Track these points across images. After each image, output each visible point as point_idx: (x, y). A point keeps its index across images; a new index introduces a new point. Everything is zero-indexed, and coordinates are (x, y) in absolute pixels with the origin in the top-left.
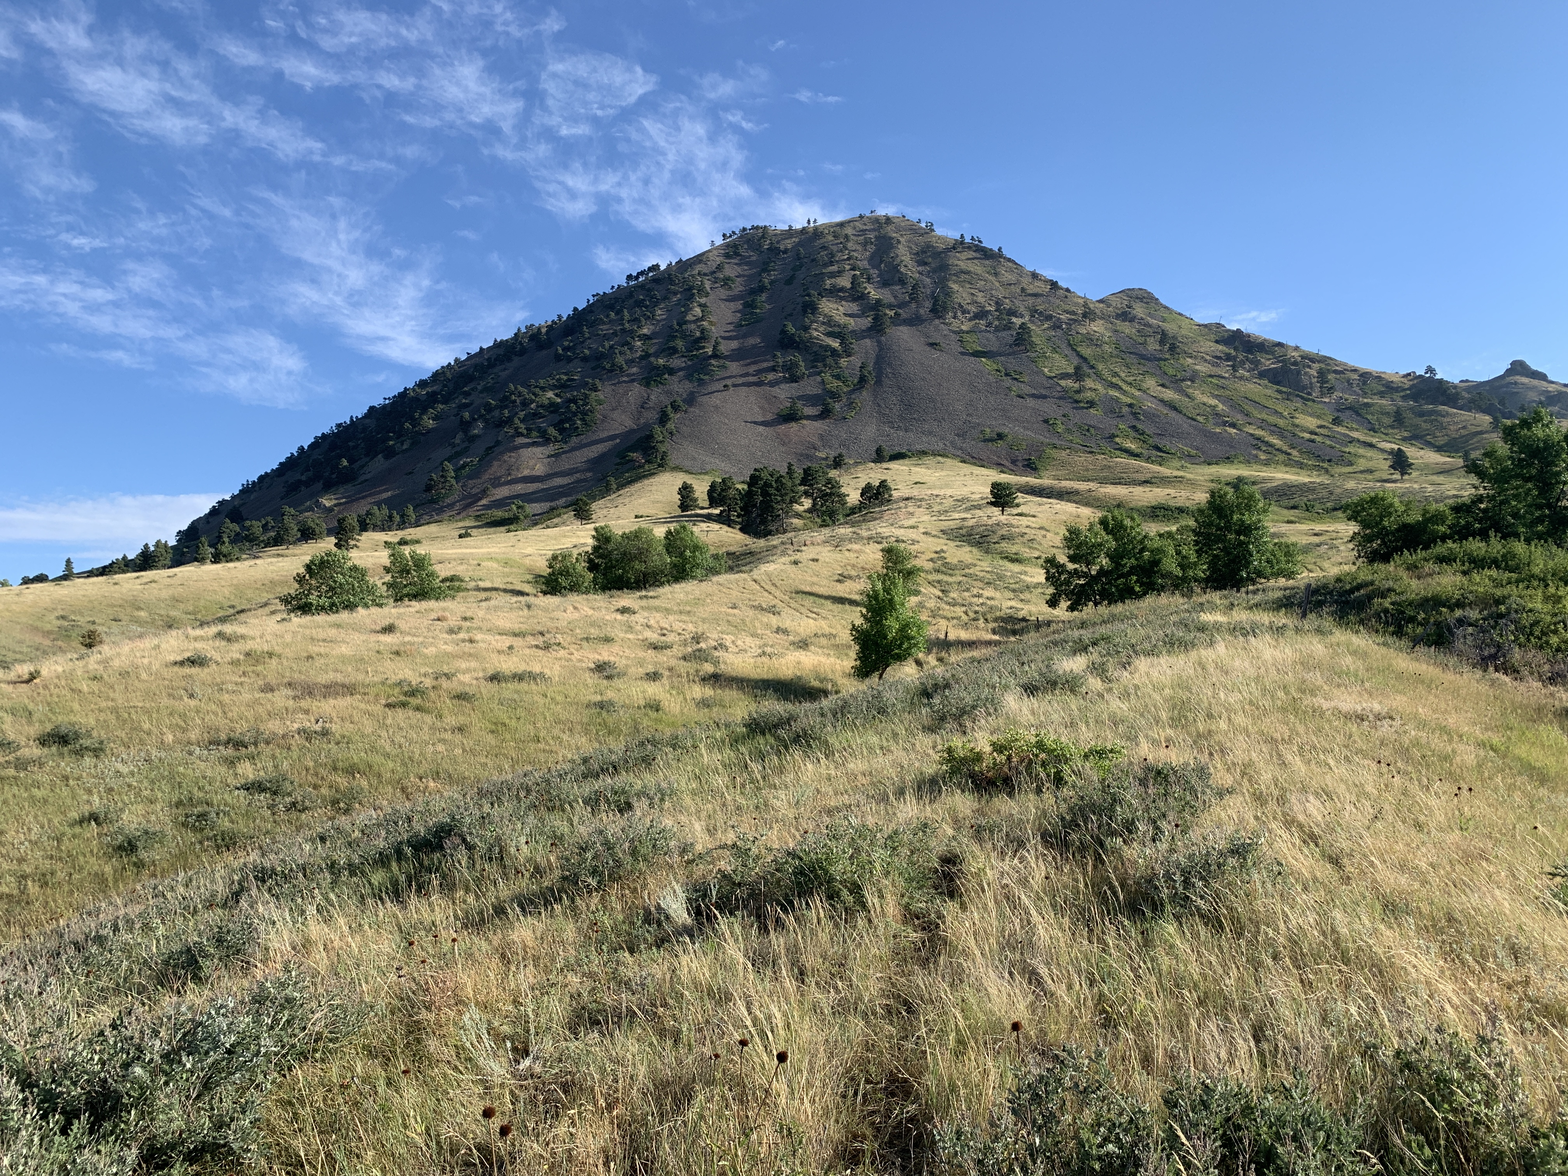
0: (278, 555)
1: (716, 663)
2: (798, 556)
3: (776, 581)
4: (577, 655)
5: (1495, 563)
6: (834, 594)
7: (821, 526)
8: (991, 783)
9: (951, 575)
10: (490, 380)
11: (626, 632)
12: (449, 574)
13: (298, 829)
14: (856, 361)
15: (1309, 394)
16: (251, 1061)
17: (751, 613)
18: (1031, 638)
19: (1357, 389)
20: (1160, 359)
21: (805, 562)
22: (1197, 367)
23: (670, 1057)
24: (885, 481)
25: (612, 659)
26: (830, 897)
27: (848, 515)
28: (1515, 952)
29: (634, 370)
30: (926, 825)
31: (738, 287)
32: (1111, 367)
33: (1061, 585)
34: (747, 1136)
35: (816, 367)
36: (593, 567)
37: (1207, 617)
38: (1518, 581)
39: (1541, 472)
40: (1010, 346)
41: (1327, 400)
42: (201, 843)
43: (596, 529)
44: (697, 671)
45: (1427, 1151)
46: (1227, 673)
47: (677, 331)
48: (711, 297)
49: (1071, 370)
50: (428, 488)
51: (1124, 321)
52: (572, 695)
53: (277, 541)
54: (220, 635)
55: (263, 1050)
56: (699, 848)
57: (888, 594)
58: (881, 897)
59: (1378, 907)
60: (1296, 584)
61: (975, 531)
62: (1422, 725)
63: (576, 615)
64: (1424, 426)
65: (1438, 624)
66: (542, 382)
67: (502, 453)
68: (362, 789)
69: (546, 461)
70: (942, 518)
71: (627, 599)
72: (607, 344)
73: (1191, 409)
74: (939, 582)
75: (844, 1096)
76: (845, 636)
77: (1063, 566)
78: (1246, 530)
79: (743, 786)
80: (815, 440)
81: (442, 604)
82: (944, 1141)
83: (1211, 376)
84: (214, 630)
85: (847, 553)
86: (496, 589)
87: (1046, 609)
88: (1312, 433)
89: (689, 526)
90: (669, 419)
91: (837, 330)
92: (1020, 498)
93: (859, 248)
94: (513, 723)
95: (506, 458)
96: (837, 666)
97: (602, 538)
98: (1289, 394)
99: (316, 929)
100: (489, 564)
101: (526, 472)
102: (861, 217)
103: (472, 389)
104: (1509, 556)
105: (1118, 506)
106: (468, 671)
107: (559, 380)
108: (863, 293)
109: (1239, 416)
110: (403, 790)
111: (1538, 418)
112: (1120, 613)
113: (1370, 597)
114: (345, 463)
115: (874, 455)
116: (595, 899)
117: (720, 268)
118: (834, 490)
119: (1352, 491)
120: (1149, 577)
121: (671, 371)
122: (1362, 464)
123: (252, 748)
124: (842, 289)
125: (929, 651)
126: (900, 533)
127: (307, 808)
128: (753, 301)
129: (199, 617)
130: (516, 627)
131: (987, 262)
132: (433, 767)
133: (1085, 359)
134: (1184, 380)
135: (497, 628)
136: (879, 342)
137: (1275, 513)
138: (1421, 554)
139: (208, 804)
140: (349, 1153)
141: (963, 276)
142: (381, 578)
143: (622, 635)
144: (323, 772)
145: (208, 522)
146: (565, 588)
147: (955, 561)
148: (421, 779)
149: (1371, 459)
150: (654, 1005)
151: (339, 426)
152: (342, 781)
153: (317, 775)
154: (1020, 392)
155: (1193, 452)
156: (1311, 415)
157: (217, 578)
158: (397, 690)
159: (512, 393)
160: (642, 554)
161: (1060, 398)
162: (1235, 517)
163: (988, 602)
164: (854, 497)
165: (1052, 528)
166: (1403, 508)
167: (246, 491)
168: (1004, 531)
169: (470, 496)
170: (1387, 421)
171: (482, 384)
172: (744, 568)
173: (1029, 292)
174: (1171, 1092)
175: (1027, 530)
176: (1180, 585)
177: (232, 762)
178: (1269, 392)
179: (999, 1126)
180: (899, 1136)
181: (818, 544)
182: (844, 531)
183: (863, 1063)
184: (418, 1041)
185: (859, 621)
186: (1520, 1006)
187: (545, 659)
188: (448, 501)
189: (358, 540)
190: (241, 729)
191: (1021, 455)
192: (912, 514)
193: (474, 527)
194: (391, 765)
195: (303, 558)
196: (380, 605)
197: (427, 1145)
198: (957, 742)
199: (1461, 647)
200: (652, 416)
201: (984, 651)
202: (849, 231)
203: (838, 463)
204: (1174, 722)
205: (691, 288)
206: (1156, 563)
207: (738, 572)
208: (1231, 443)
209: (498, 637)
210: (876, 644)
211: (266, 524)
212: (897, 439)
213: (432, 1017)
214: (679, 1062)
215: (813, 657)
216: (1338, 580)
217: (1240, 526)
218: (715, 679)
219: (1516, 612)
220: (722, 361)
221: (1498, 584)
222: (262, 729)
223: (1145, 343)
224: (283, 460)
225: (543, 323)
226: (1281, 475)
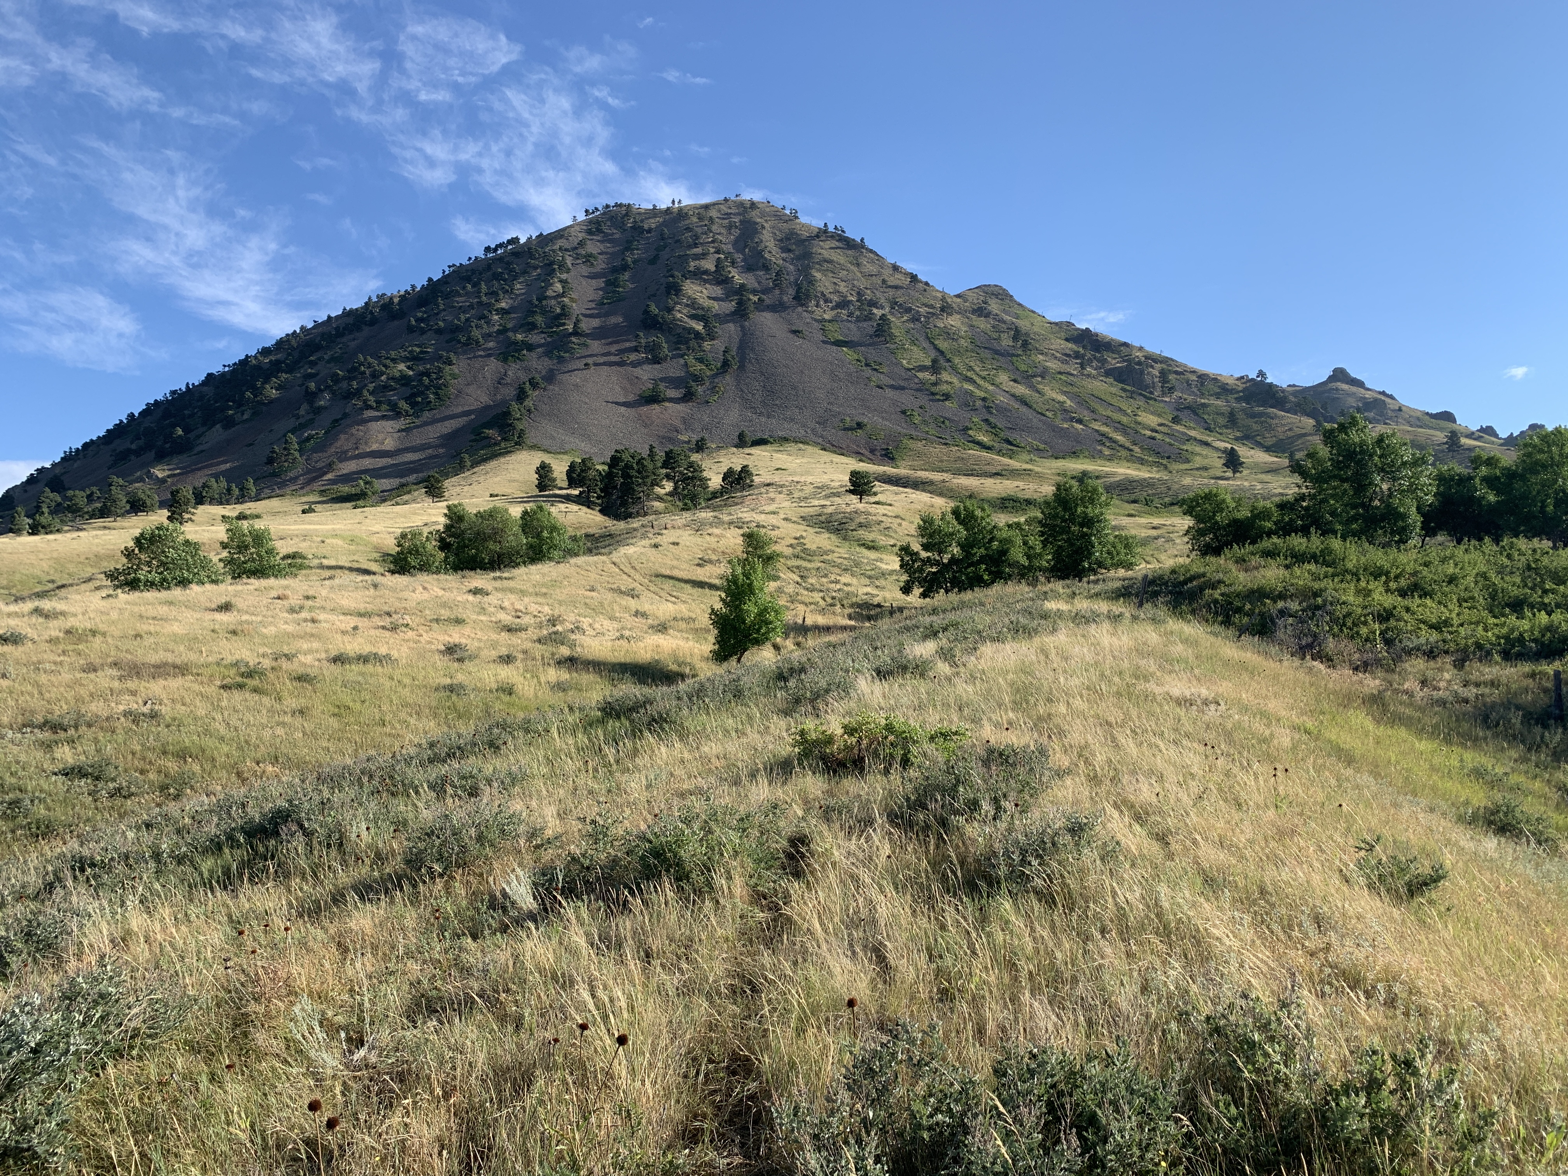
0: (105, 527)
1: (572, 645)
2: (658, 540)
3: (636, 564)
4: (426, 637)
5: (1314, 558)
6: (694, 578)
7: (683, 509)
8: (842, 764)
9: (810, 561)
10: (337, 351)
11: (479, 614)
12: (291, 550)
13: (121, 816)
14: (719, 345)
15: (1151, 393)
16: (59, 1060)
17: (609, 596)
18: (885, 624)
19: (1195, 390)
20: (1013, 355)
21: (665, 545)
22: (1048, 364)
23: (510, 1044)
24: (747, 466)
25: (463, 641)
26: (678, 879)
27: (709, 500)
28: (1318, 920)
29: (491, 344)
30: (775, 807)
31: (600, 265)
32: (967, 361)
33: (914, 573)
34: (586, 1119)
35: (679, 349)
36: (444, 546)
37: (1051, 605)
38: (1333, 575)
39: (1356, 473)
40: (871, 336)
41: (1167, 399)
42: (13, 831)
43: (448, 507)
44: (553, 654)
45: (1233, 1110)
46: (1066, 659)
47: (536, 306)
48: (572, 273)
49: (928, 363)
50: (270, 461)
51: (979, 316)
52: (421, 678)
53: (103, 513)
54: (37, 611)
55: (72, 1049)
56: (549, 833)
57: (748, 578)
58: (729, 878)
59: (1199, 881)
60: (1134, 575)
61: (834, 518)
62: (1245, 709)
63: (426, 596)
64: (1255, 427)
65: (1262, 615)
66: (393, 354)
67: (350, 426)
68: (193, 774)
69: (396, 435)
70: (802, 504)
71: (479, 580)
72: (463, 317)
73: (1040, 404)
74: (798, 567)
75: (686, 1076)
76: (705, 620)
77: (917, 554)
78: (1088, 522)
79: (596, 770)
80: (678, 423)
81: (283, 582)
82: (781, 1118)
83: (1060, 373)
84: (29, 606)
85: (707, 537)
86: (341, 568)
87: (899, 595)
88: (1153, 430)
89: (547, 506)
90: (527, 396)
91: (700, 312)
92: (878, 486)
93: (723, 231)
94: (358, 706)
95: (354, 431)
96: (696, 650)
97: (455, 516)
98: (1132, 392)
99: (137, 921)
100: (334, 541)
101: (375, 447)
102: (726, 200)
103: (319, 359)
104: (1327, 551)
105: (970, 497)
106: (310, 651)
107: (411, 352)
108: (727, 277)
109: (1086, 412)
110: (239, 775)
111: (1354, 422)
112: (969, 600)
113: (1201, 589)
114: (180, 432)
115: (737, 440)
116: (439, 884)
117: (581, 244)
118: (695, 474)
119: (1188, 488)
120: (998, 566)
121: (530, 348)
122: (1198, 461)
123: (72, 732)
124: (706, 272)
125: (786, 635)
126: (761, 518)
127: (133, 794)
128: (616, 279)
129: (14, 591)
130: (362, 607)
131: (850, 252)
132: (272, 750)
133: (942, 353)
134: (1035, 376)
135: (342, 608)
136: (742, 327)
137: (1117, 507)
138: (1249, 548)
139: (21, 791)
140: (166, 1153)
141: (825, 265)
142: (218, 554)
143: (474, 617)
144: (150, 755)
145: (26, 491)
146: (414, 567)
147: (813, 547)
148: (258, 764)
149: (1206, 457)
150: (496, 991)
151: (173, 392)
152: (172, 766)
153: (144, 759)
154: (880, 383)
155: (1042, 446)
156: (1152, 413)
157: (35, 551)
158: (233, 672)
159: (361, 364)
160: (496, 534)
161: (917, 390)
162: (1079, 510)
163: (845, 588)
164: (715, 481)
165: (907, 517)
166: (1234, 505)
167: (67, 459)
168: (862, 519)
169: (315, 469)
170: (1221, 421)
171: (330, 353)
172: (603, 550)
173: (889, 283)
174: (1000, 1062)
175: (884, 519)
176: (1025, 573)
177: (49, 746)
178: (1114, 390)
179: (835, 1101)
180: (739, 1114)
181: (679, 528)
182: (705, 515)
183: (705, 1043)
184: (245, 1035)
185: (718, 605)
186: (1321, 971)
187: (392, 641)
188: (291, 474)
189: (193, 514)
190: (60, 710)
191: (879, 445)
192: (773, 500)
193: (319, 503)
194: (226, 749)
195: (131, 531)
196: (215, 582)
197: (252, 1141)
198: (810, 724)
199: (1282, 636)
200: (509, 392)
201: (840, 636)
202: (713, 213)
203: (700, 447)
204: (1016, 705)
205: (552, 263)
206: (1004, 552)
207: (597, 554)
208: (1077, 438)
209: (342, 617)
210: (735, 628)
211: (92, 493)
212: (760, 425)
213: (261, 1009)
214: (520, 1047)
215: (671, 641)
216: (1173, 572)
217: (1084, 518)
218: (571, 662)
219: (1331, 604)
220: (583, 339)
221: (1316, 578)
222: (83, 711)
223: (998, 339)
224: (111, 427)
225: (395, 293)
226: (1123, 471)
